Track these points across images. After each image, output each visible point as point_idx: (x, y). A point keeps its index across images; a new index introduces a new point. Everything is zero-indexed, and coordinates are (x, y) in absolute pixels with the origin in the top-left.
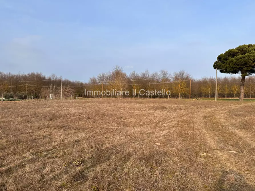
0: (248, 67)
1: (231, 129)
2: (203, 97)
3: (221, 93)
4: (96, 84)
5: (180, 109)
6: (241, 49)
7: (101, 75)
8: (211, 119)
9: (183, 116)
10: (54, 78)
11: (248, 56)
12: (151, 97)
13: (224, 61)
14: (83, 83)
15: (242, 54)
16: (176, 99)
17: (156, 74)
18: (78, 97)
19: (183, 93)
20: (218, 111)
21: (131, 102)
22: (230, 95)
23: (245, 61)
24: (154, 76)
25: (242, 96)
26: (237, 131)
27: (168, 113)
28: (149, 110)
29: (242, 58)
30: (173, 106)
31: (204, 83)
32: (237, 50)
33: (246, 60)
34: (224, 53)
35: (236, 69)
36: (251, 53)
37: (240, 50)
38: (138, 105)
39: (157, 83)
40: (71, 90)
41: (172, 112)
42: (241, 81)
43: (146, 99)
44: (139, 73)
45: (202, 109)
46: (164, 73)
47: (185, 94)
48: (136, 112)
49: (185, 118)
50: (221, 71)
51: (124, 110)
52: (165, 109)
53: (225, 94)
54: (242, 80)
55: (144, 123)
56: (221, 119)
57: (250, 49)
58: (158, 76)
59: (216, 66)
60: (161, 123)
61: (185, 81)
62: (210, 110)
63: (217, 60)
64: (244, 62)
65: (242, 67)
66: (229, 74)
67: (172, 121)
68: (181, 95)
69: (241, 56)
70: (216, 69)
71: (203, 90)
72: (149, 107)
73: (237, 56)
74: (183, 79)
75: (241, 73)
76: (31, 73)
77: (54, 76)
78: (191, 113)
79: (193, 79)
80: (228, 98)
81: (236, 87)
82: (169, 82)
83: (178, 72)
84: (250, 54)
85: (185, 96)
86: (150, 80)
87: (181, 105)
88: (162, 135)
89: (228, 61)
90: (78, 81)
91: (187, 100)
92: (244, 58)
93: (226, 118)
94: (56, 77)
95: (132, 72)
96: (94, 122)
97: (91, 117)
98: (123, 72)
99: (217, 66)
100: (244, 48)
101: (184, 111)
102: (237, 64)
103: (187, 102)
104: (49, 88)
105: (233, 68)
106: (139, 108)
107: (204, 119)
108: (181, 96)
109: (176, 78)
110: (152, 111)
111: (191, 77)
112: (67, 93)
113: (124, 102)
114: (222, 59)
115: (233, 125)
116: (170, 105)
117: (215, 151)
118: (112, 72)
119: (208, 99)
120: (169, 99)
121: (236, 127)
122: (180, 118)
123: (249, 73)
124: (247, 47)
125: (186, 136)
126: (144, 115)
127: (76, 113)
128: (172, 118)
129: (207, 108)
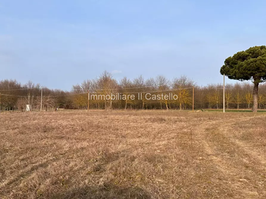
0: (260, 72)
1: (232, 140)
2: (209, 108)
3: (232, 103)
4: (80, 93)
5: (181, 121)
6: (252, 52)
7: (86, 83)
8: (214, 131)
9: (184, 128)
10: (30, 86)
11: (261, 59)
12: (146, 108)
13: (233, 65)
14: (64, 91)
15: (254, 58)
16: (177, 111)
17: (152, 80)
18: (60, 108)
19: (185, 103)
20: (223, 124)
21: (124, 114)
22: (244, 106)
23: (257, 66)
24: (149, 83)
25: (255, 106)
26: (237, 142)
27: (167, 125)
28: (146, 122)
29: (254, 62)
30: (172, 118)
31: (211, 91)
32: (248, 52)
33: (258, 64)
34: (232, 56)
35: (247, 75)
36: (264, 56)
37: (250, 53)
38: (133, 117)
39: (153, 92)
40: (53, 101)
41: (171, 124)
42: (254, 89)
43: (140, 110)
44: (132, 80)
45: (206, 121)
46: (162, 80)
47: (188, 105)
48: (131, 124)
49: (185, 130)
50: (230, 77)
51: (118, 122)
52: (164, 121)
53: (237, 105)
54: (254, 87)
55: (142, 135)
56: (225, 131)
57: (263, 51)
58: (155, 83)
59: (223, 71)
60: (160, 135)
61: (186, 89)
62: (214, 122)
63: (224, 65)
64: (255, 67)
65: (254, 72)
66: (239, 80)
67: (171, 133)
68: (183, 105)
69: (252, 59)
70: (223, 75)
71: (210, 99)
72: (145, 119)
73: (247, 60)
74: (184, 86)
75: (253, 79)
76: (4, 80)
77: (31, 84)
78: (192, 125)
79: (197, 87)
80: (240, 110)
81: (250, 96)
82: (168, 90)
83: (179, 77)
84: (262, 57)
85: (188, 107)
86: (145, 88)
87: (182, 117)
88: (161, 145)
89: (237, 66)
90: (58, 89)
91: (191, 112)
92: (256, 62)
93: (230, 130)
94: (32, 84)
95: (122, 78)
96: (90, 134)
97: (85, 129)
98: (113, 78)
99: (225, 71)
100: (256, 50)
101: (185, 123)
102: (247, 69)
103: (189, 113)
104: (27, 98)
105: (243, 74)
106: (134, 120)
107: (205, 131)
108: (183, 107)
109: (176, 86)
110: (149, 123)
111: (194, 84)
112: (48, 104)
113: (116, 114)
114: (230, 64)
115: (235, 137)
116: (169, 117)
117: (211, 156)
118: (99, 78)
119: (216, 110)
120: (167, 110)
121: (238, 138)
122: (180, 130)
123: (263, 79)
124: (260, 49)
125: (185, 146)
126: (141, 127)
127: (67, 125)
128: (171, 131)
129: (211, 121)
